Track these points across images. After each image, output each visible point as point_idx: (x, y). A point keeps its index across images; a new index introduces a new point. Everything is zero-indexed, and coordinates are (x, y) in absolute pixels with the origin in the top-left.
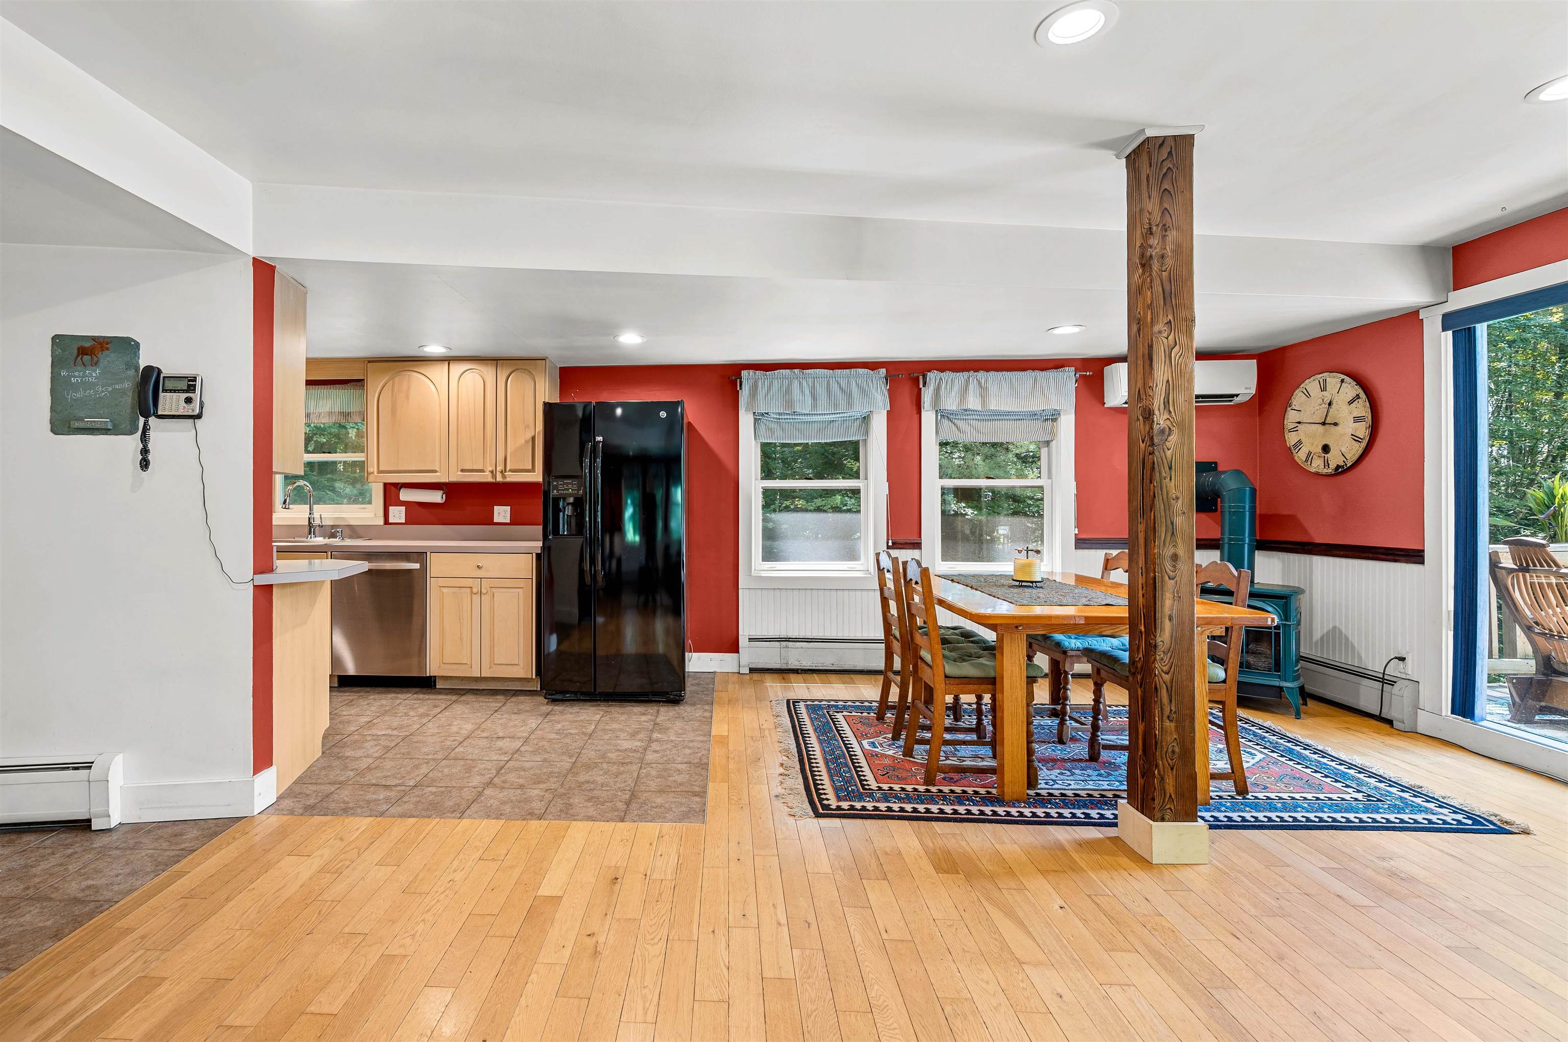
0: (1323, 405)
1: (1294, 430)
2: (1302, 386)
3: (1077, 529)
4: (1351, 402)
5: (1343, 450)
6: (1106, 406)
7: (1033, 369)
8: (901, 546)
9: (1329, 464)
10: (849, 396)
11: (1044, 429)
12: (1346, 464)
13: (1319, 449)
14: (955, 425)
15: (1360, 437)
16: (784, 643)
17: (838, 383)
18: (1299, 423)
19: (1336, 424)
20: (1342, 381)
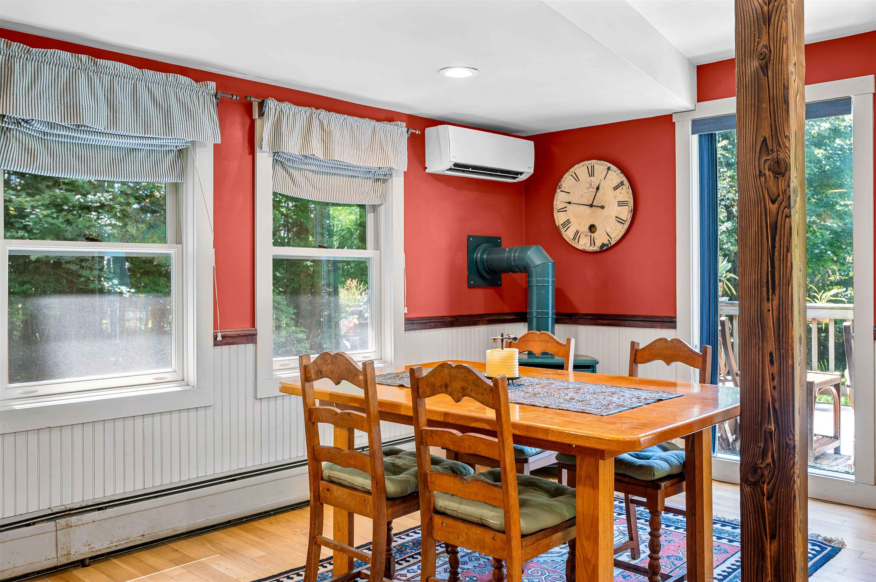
0: (591, 189)
1: (563, 210)
2: (571, 170)
3: (406, 308)
4: (616, 188)
5: (608, 230)
6: (427, 171)
7: (370, 118)
8: (231, 340)
9: (594, 243)
10: (167, 114)
11: (375, 191)
12: (610, 243)
13: (586, 229)
14: (290, 175)
15: (623, 219)
16: (62, 522)
17: (150, 91)
18: (569, 203)
19: (602, 207)
20: (609, 169)
